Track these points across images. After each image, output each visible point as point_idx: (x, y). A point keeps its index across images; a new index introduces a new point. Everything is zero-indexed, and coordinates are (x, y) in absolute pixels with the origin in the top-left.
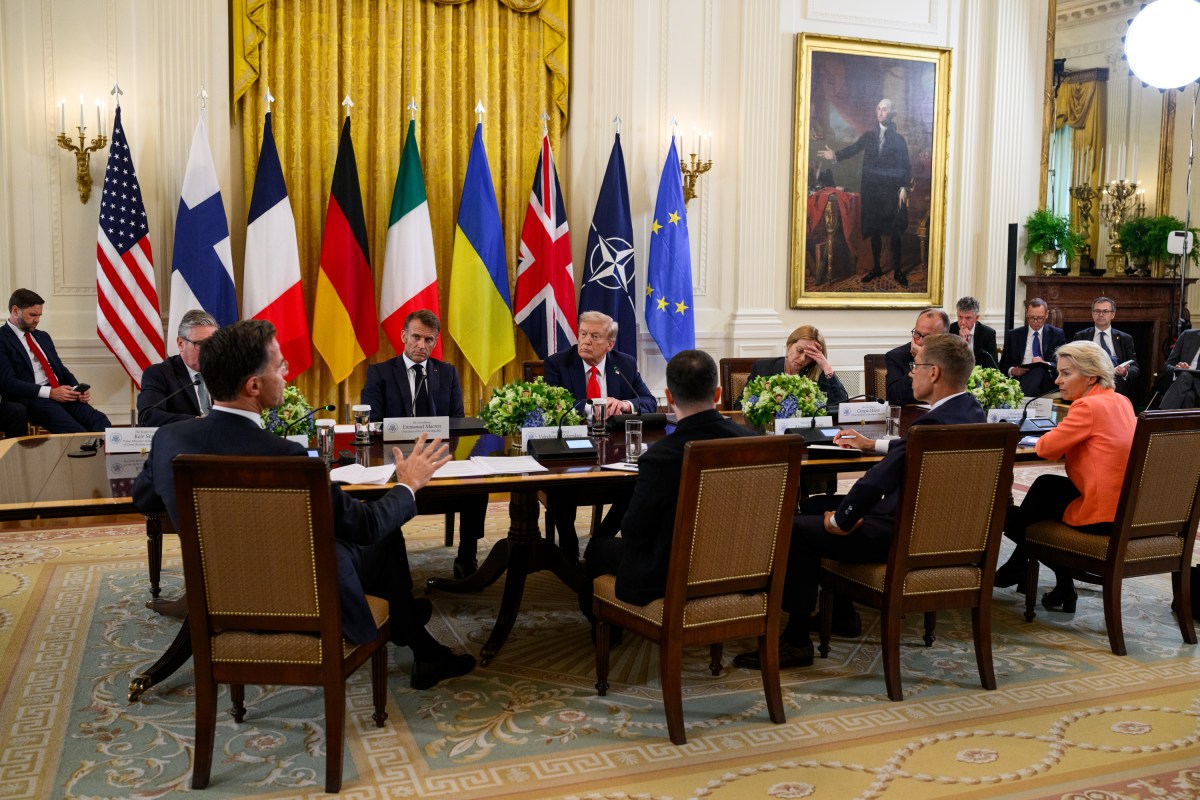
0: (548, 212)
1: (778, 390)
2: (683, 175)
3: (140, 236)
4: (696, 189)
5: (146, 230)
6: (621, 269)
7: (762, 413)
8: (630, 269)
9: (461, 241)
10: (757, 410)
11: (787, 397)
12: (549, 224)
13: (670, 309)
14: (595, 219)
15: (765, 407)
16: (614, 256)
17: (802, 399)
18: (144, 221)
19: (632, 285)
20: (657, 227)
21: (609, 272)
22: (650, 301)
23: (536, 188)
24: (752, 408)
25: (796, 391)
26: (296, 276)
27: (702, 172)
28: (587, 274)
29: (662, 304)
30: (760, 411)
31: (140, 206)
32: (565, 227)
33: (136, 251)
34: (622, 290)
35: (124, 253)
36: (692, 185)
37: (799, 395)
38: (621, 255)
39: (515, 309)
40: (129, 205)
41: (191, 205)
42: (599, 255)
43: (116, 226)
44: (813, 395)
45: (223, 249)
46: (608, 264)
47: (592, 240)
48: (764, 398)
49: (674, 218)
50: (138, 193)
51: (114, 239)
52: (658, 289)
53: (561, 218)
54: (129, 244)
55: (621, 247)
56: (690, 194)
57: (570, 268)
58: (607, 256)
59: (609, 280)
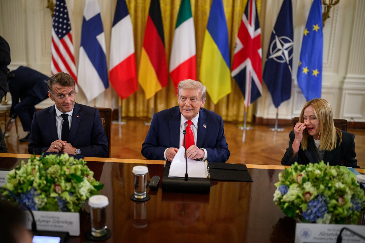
0: (250, 23)
1: (308, 186)
2: (323, 6)
3: (68, 32)
4: (331, 14)
5: (70, 29)
6: (286, 53)
7: (288, 208)
8: (290, 53)
9: (208, 38)
10: (284, 203)
11: (316, 197)
12: (251, 30)
13: (310, 73)
14: (275, 28)
15: (292, 203)
16: (282, 45)
17: (334, 202)
18: (69, 25)
19: (291, 61)
20: (306, 32)
21: (279, 54)
22: (300, 69)
23: (246, 12)
24: (280, 199)
25: (327, 193)
26: (132, 51)
27: (334, 5)
28: (269, 54)
29: (305, 70)
30: (286, 205)
31: (68, 19)
32: (259, 31)
33: (66, 39)
34: (286, 63)
35: (61, 39)
36: (328, 11)
37: (331, 197)
38: (286, 45)
39: (232, 69)
40: (64, 19)
41: (88, 18)
42: (275, 46)
43: (58, 27)
44: (348, 197)
45: (101, 38)
46: (279, 50)
47: (273, 38)
48: (293, 192)
49: (316, 28)
50: (67, 13)
51: (57, 33)
52: (304, 63)
53: (257, 27)
54: (63, 35)
55: (286, 41)
56: (326, 16)
57: (260, 51)
58: (279, 46)
59: (280, 58)
